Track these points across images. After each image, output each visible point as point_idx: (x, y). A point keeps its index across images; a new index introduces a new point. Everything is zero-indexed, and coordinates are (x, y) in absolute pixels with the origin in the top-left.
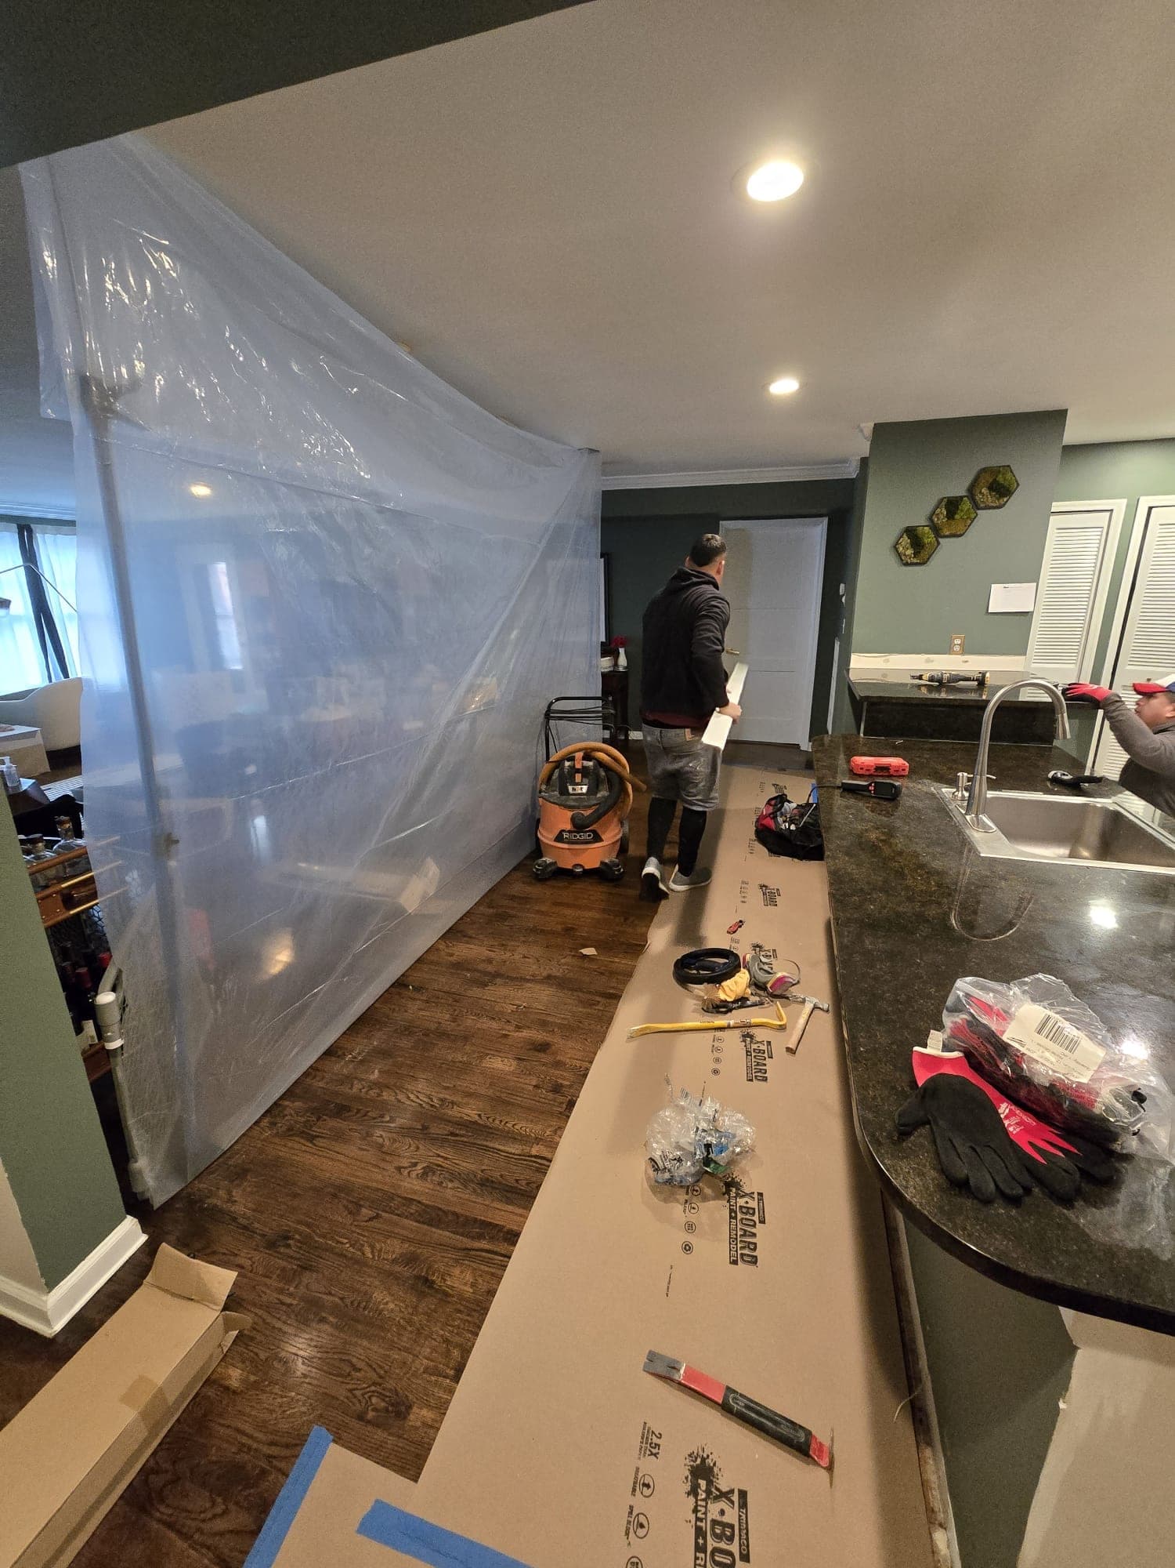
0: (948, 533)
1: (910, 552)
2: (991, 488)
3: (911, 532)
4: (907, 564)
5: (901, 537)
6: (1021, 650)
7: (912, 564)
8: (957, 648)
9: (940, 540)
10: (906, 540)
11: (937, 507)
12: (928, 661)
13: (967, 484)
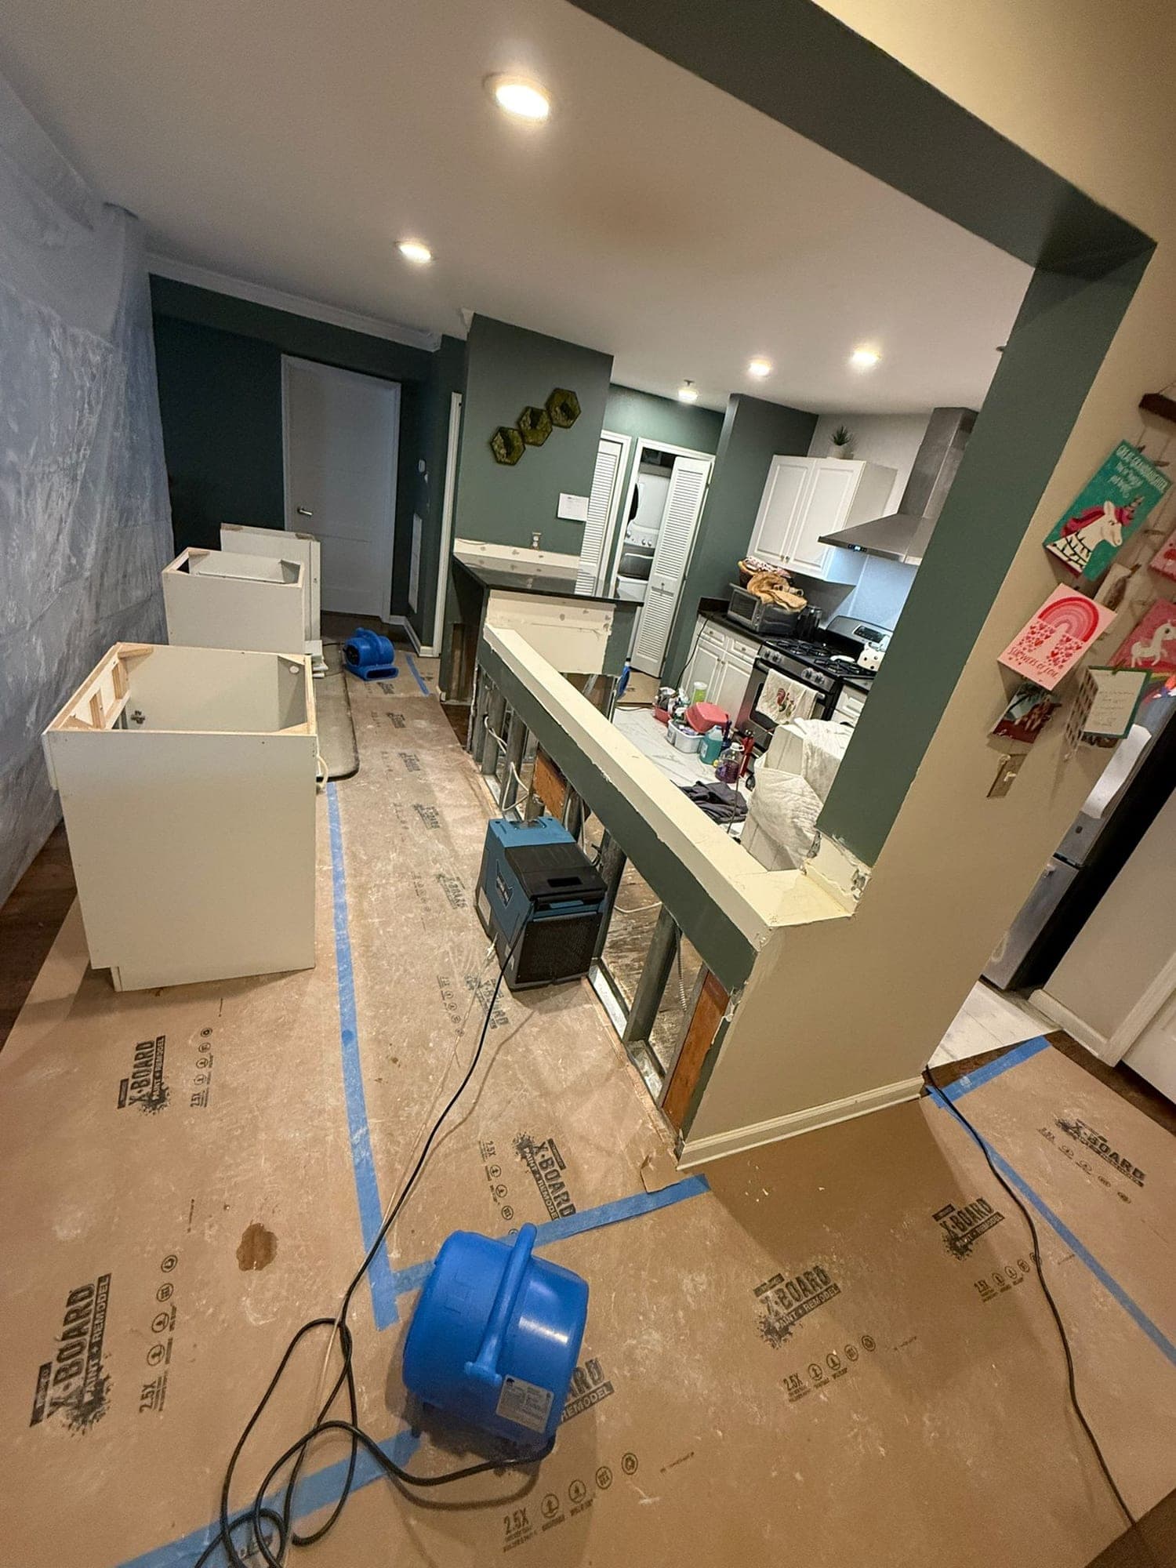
0: (531, 441)
1: (503, 451)
2: (562, 408)
3: (502, 431)
4: (500, 462)
5: (496, 435)
6: (577, 552)
7: (505, 463)
8: (535, 545)
9: (526, 446)
10: (499, 439)
11: (523, 415)
12: (515, 553)
13: (545, 400)
